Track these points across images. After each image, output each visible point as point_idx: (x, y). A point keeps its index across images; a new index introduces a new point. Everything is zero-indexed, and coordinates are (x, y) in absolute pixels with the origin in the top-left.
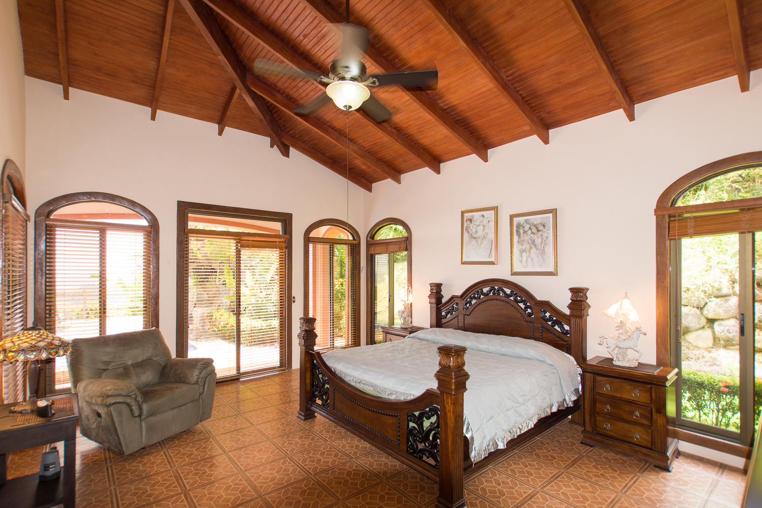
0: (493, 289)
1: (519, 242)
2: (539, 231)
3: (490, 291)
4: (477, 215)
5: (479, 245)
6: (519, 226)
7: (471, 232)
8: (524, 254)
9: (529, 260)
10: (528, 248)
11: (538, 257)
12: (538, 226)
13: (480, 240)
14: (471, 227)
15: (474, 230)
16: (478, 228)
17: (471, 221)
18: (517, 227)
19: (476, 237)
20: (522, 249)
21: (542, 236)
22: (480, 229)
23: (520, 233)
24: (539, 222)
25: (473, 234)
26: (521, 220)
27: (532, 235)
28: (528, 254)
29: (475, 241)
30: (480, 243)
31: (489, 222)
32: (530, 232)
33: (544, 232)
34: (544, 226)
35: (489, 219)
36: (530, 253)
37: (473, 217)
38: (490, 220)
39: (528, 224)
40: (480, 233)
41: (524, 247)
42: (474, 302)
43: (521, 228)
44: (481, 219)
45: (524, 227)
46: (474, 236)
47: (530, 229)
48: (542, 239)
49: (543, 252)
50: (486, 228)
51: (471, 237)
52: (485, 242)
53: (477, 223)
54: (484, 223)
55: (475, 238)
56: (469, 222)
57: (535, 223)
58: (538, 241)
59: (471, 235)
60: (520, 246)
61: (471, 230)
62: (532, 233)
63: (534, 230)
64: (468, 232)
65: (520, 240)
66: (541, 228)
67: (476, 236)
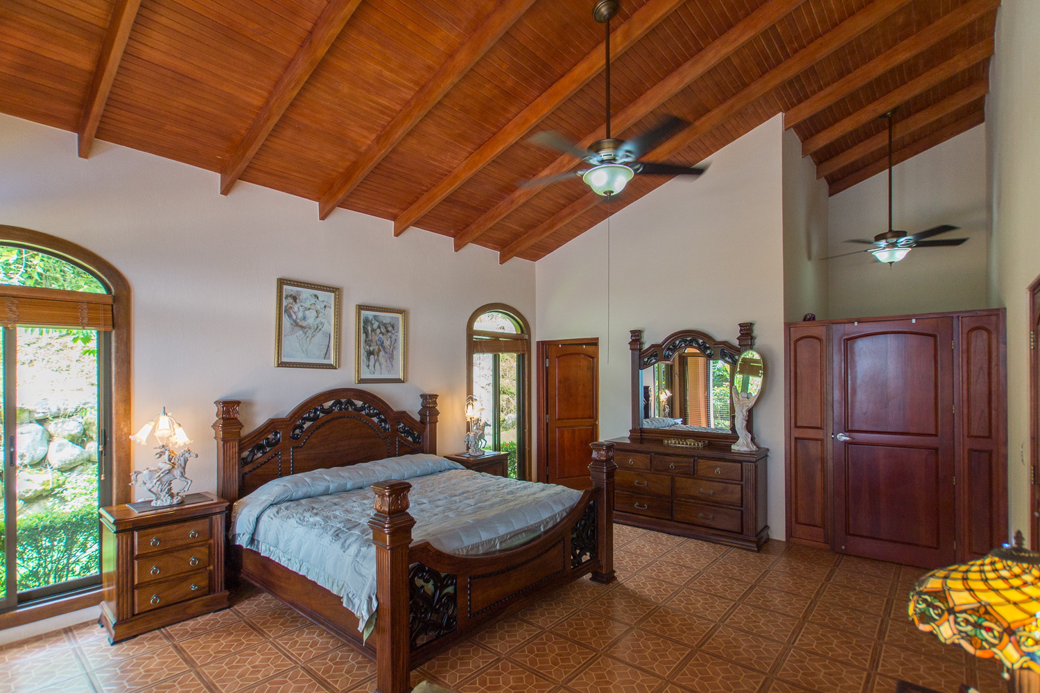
0: (338, 402)
1: (366, 341)
2: (388, 331)
3: (334, 405)
4: (306, 293)
5: (308, 339)
6: (367, 321)
7: (294, 317)
8: (372, 356)
9: (377, 364)
10: (376, 350)
11: (386, 361)
12: (387, 326)
13: (310, 333)
14: (296, 309)
15: (300, 315)
16: (307, 312)
17: (295, 299)
18: (364, 322)
19: (304, 325)
20: (370, 350)
21: (391, 338)
22: (311, 315)
23: (368, 331)
24: (388, 322)
25: (298, 321)
26: (370, 314)
27: (381, 335)
28: (376, 357)
29: (301, 332)
30: (310, 336)
31: (325, 307)
32: (378, 331)
33: (393, 334)
34: (393, 327)
35: (325, 303)
36: (378, 356)
37: (299, 293)
38: (327, 305)
39: (377, 321)
40: (311, 320)
41: (371, 349)
42: (307, 424)
43: (369, 324)
44: (313, 300)
45: (372, 324)
46: (300, 323)
47: (379, 327)
48: (391, 341)
49: (391, 357)
50: (320, 315)
51: (293, 323)
52: (319, 335)
53: (307, 305)
54: (318, 307)
55: (302, 327)
56: (291, 300)
57: (384, 321)
58: (387, 343)
59: (295, 321)
60: (367, 347)
61: (295, 313)
62: (381, 333)
63: (383, 330)
64: (290, 316)
65: (367, 339)
66: (390, 329)
67: (304, 323)
